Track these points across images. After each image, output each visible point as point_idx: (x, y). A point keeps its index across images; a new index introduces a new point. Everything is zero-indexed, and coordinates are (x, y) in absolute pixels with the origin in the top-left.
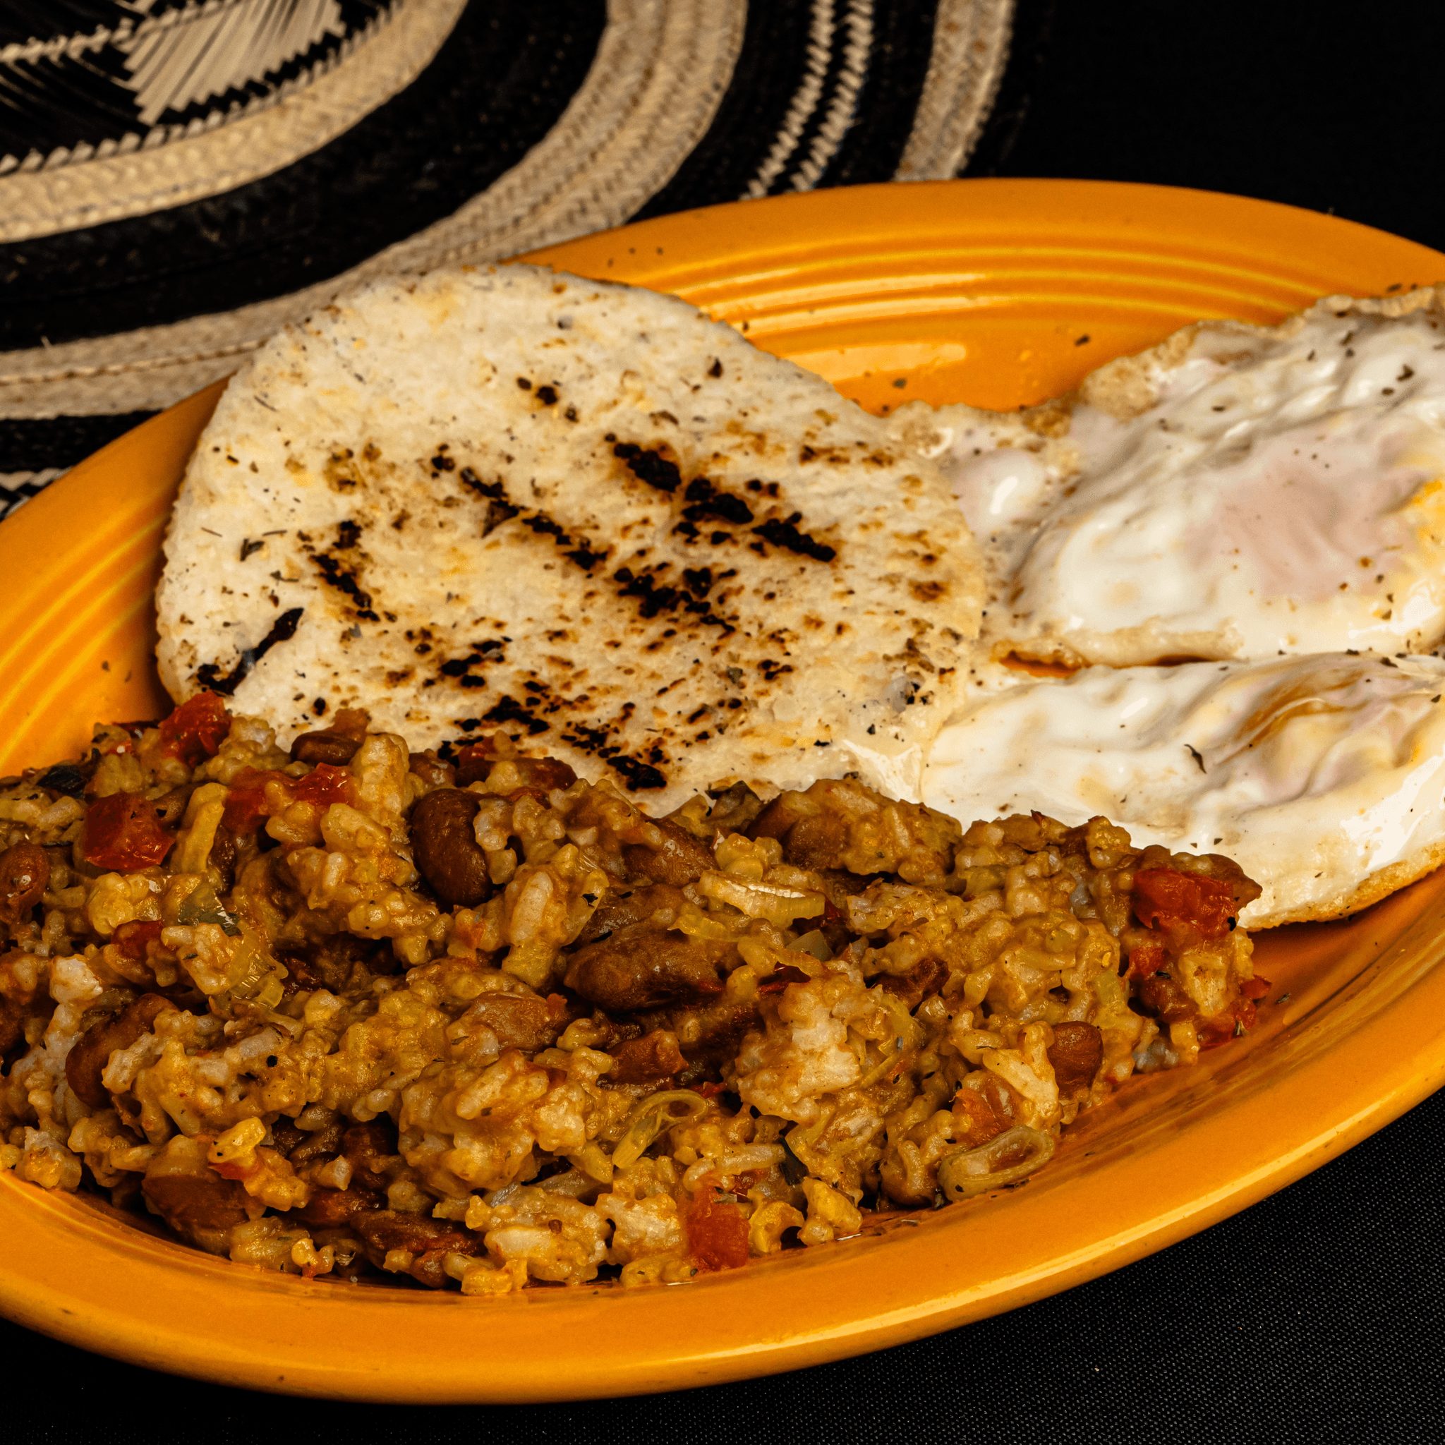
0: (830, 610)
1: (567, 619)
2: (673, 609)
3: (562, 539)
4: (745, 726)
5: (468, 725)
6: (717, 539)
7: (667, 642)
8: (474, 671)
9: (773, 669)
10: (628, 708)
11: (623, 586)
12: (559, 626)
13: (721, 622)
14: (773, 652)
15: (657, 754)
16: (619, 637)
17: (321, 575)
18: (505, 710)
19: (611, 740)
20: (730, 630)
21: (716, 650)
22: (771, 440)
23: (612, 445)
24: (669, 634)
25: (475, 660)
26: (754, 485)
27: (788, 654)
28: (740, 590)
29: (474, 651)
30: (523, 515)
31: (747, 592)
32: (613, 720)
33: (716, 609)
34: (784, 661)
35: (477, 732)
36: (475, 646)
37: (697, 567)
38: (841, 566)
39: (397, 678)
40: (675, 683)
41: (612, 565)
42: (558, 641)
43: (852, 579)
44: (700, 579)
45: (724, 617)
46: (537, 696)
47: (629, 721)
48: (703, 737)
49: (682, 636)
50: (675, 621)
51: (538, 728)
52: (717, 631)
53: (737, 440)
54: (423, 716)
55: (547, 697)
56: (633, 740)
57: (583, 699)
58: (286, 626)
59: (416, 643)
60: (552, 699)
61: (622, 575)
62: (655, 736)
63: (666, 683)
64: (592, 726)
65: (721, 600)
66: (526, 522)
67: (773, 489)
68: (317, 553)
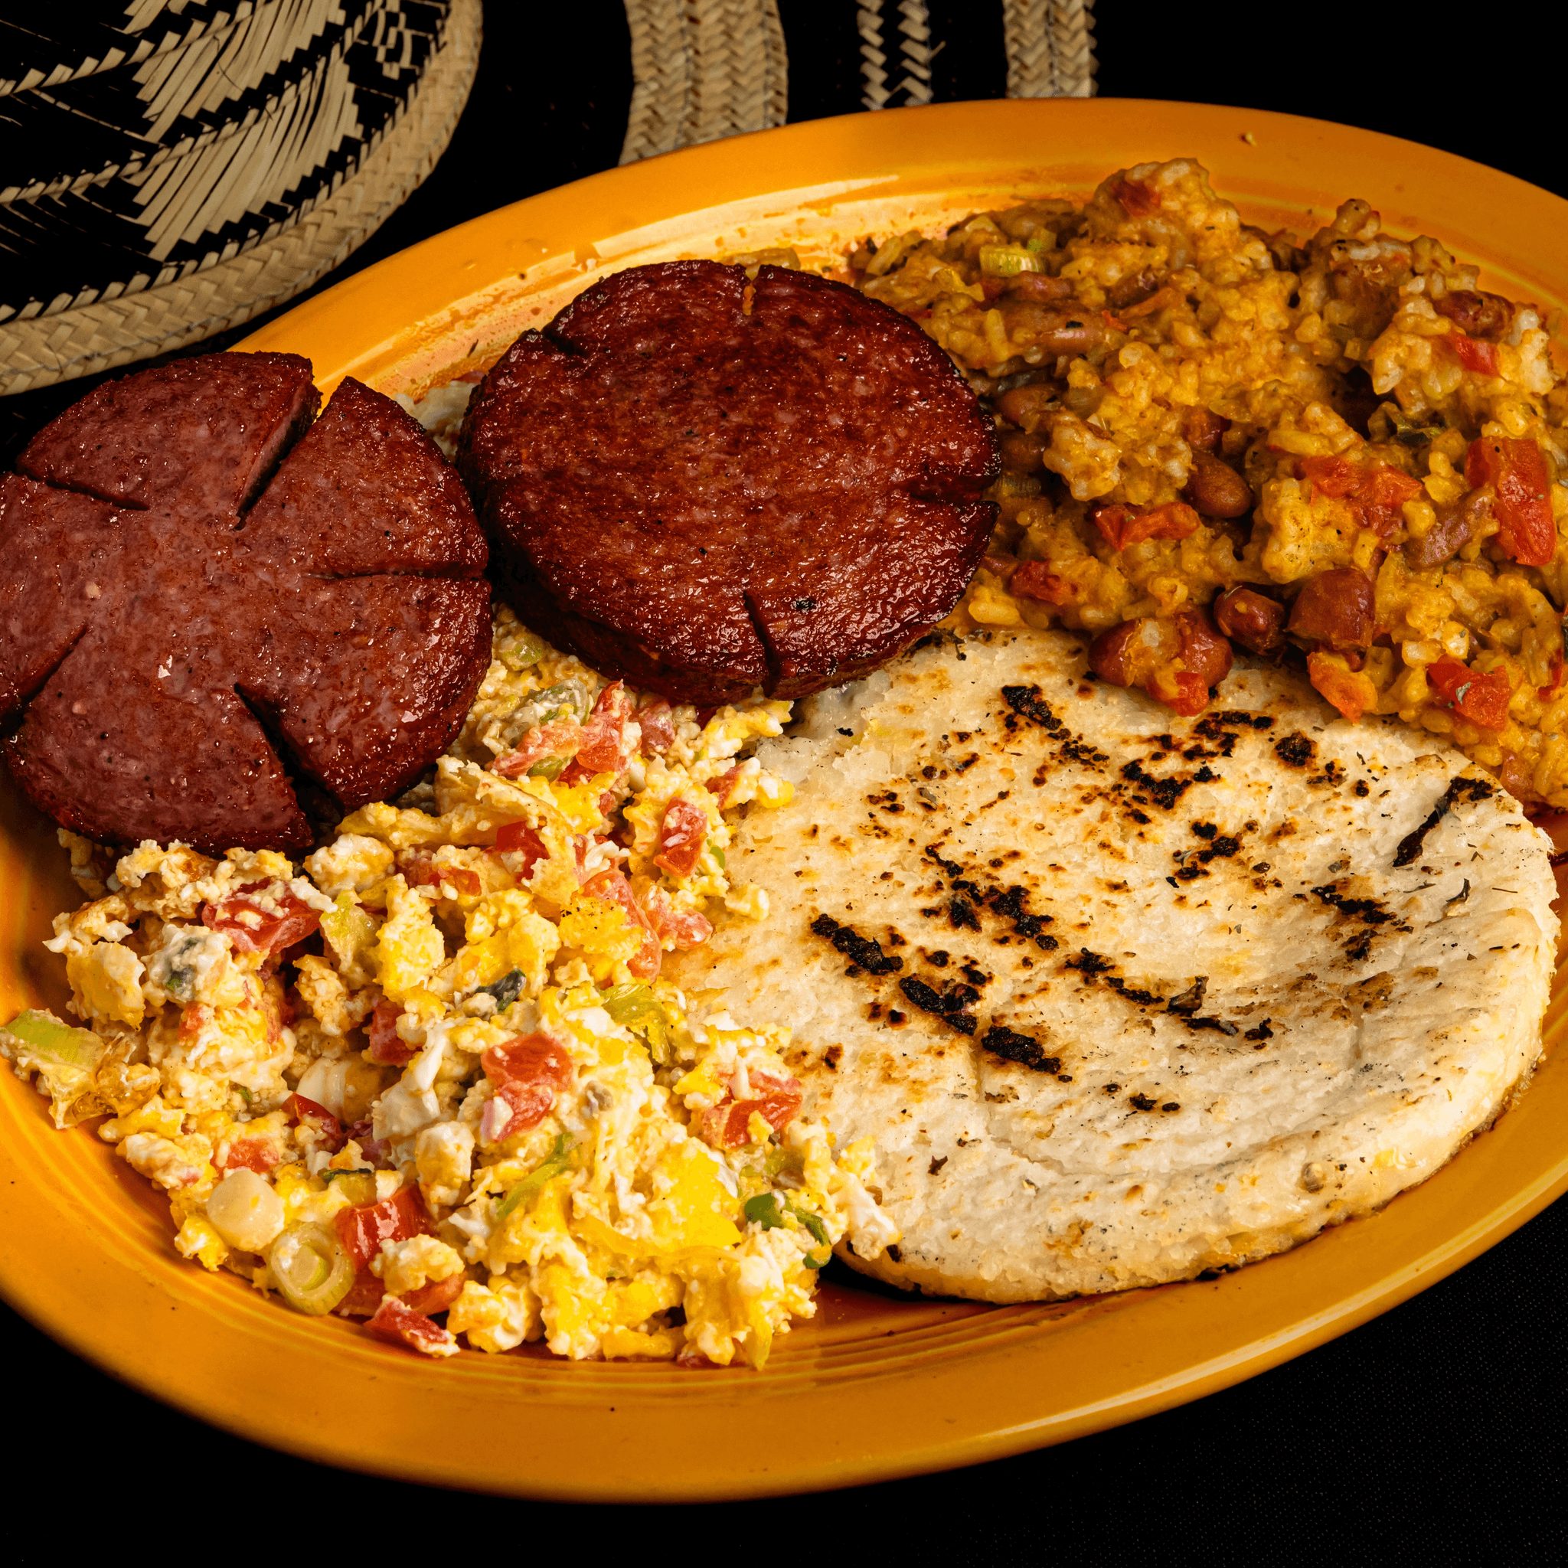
0: (821, 857)
1: (1108, 903)
2: (992, 890)
3: (1117, 984)
4: (918, 742)
5: (1205, 776)
6: (940, 958)
7: (999, 856)
8: (1204, 845)
9: (888, 804)
10: (1039, 781)
11: (1048, 931)
12: (1115, 897)
13: (940, 862)
14: (885, 820)
15: (1011, 725)
16: (1050, 875)
17: (1381, 905)
18: (1168, 793)
19: (1057, 746)
20: (931, 851)
21: (947, 832)
22: (874, 1073)
23: (1063, 1072)
24: (996, 864)
25: (1206, 857)
26: (896, 1019)
27: (871, 816)
28: (919, 891)
29: (1208, 868)
30: (1164, 1006)
31: (911, 886)
32: (1056, 770)
33: (945, 878)
34: (876, 809)
35: (1195, 767)
36: (1206, 873)
37: (964, 932)
38: (807, 911)
39: (1284, 830)
40: (990, 805)
41: (1059, 955)
42: (1117, 880)
43: (796, 890)
44: (961, 917)
45: (939, 869)
46: (1136, 806)
47: (1039, 764)
48: (963, 737)
49: (982, 859)
50: (989, 876)
51: (1132, 770)
52: (945, 854)
53: (913, 1074)
54: (1254, 788)
55: (1125, 803)
56: (1034, 745)
57: (1087, 800)
58: (1409, 850)
59: (1270, 875)
60: (1121, 800)
61: (1048, 944)
62: (1012, 748)
63: (1001, 804)
64: (1076, 766)
65: (939, 886)
66: (1159, 1000)
67: (875, 1011)
68: (1387, 923)
